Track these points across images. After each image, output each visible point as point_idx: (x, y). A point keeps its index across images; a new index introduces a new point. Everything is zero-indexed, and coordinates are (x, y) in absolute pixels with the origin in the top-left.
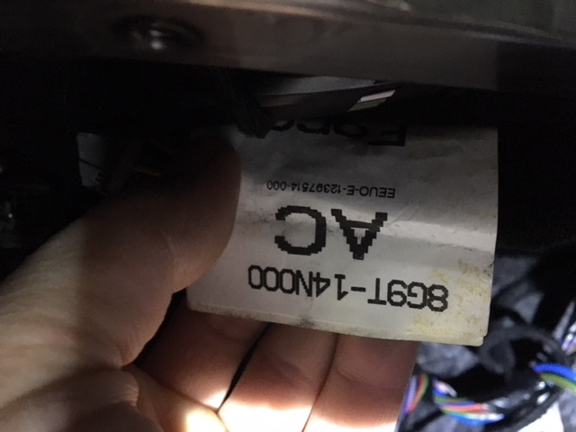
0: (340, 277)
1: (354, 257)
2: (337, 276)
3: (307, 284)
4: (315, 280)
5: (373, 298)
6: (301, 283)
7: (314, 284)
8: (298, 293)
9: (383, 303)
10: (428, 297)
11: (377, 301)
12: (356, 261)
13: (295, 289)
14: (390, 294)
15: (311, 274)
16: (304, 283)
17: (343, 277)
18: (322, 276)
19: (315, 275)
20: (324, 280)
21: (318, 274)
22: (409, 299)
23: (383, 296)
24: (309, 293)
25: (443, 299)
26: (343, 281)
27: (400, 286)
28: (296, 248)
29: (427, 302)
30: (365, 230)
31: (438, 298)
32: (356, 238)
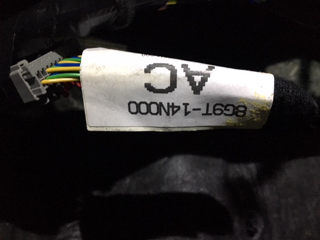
0: (186, 105)
1: (194, 94)
2: (184, 104)
3: (166, 109)
4: (171, 107)
5: (205, 112)
6: (162, 109)
7: (171, 109)
8: (161, 114)
9: (211, 114)
10: (236, 111)
11: (207, 114)
12: (196, 95)
13: (159, 112)
14: (214, 110)
15: (168, 104)
16: (164, 109)
17: (188, 104)
18: (175, 105)
19: (171, 104)
20: (176, 107)
21: (173, 104)
22: (225, 112)
23: (211, 111)
24: (168, 114)
25: (244, 112)
26: (188, 106)
27: (220, 106)
28: (159, 90)
29: (235, 113)
30: (200, 77)
31: (241, 111)
32: (195, 82)
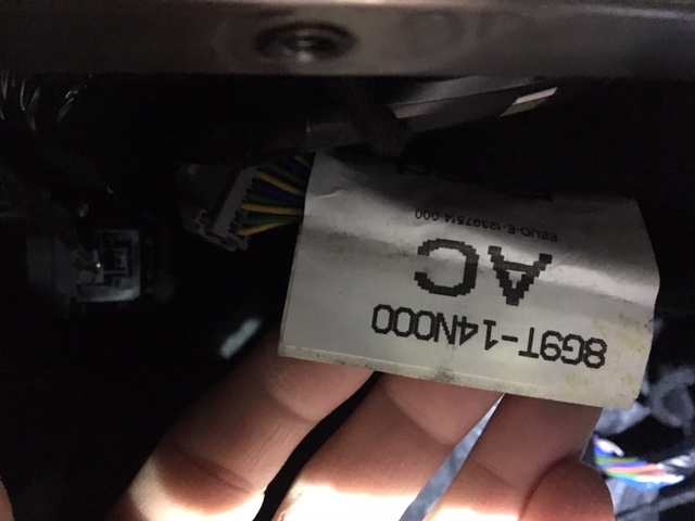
0: (490, 324)
1: (507, 303)
2: (486, 322)
3: (450, 329)
4: (460, 324)
5: (525, 349)
6: (441, 328)
7: (459, 329)
8: (436, 340)
9: (536, 356)
10: (585, 352)
11: (528, 353)
12: (510, 306)
13: (434, 334)
14: (544, 346)
15: (455, 317)
16: (446, 329)
17: (494, 323)
18: (468, 321)
19: (460, 320)
20: (470, 326)
21: (464, 318)
22: (564, 353)
23: (536, 349)
24: (451, 340)
25: (601, 355)
26: (493, 327)
27: (555, 338)
28: (441, 287)
29: (583, 358)
30: (521, 273)
31: (595, 353)
32: (511, 282)
